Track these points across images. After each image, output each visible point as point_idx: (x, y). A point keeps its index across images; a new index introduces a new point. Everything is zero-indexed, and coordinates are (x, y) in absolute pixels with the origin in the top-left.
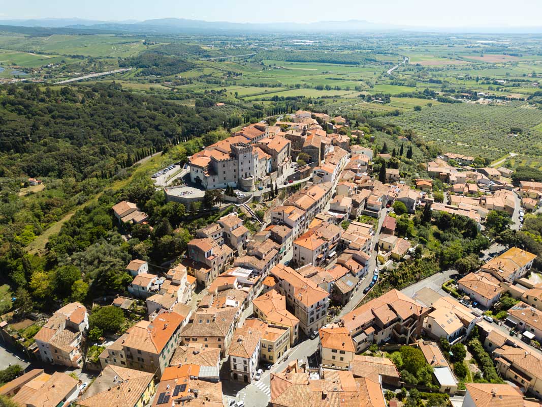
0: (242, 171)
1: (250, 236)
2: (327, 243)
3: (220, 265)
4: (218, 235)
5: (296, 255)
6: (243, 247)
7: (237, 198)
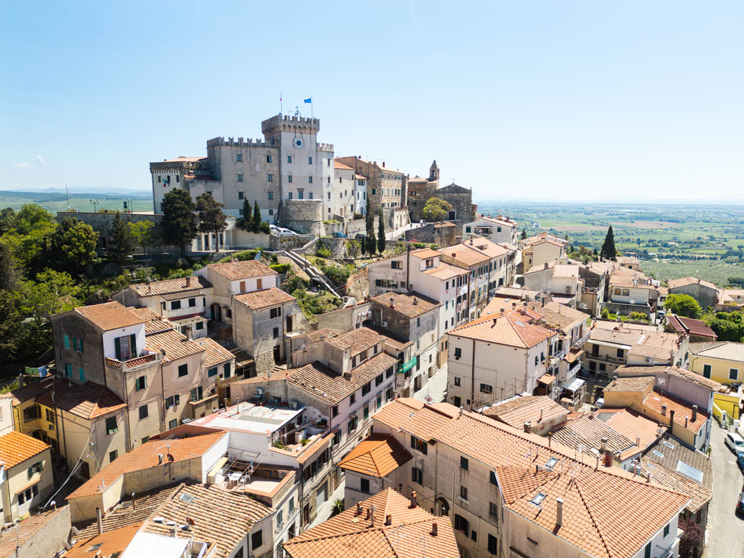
0: (290, 181)
1: (303, 322)
2: (560, 341)
3: (173, 401)
4: (185, 303)
5: (458, 383)
6: (276, 352)
7: (272, 237)
